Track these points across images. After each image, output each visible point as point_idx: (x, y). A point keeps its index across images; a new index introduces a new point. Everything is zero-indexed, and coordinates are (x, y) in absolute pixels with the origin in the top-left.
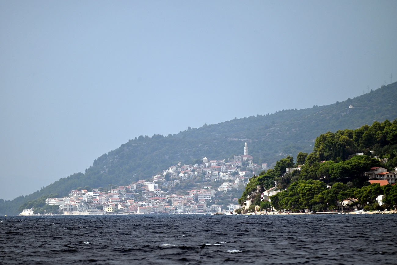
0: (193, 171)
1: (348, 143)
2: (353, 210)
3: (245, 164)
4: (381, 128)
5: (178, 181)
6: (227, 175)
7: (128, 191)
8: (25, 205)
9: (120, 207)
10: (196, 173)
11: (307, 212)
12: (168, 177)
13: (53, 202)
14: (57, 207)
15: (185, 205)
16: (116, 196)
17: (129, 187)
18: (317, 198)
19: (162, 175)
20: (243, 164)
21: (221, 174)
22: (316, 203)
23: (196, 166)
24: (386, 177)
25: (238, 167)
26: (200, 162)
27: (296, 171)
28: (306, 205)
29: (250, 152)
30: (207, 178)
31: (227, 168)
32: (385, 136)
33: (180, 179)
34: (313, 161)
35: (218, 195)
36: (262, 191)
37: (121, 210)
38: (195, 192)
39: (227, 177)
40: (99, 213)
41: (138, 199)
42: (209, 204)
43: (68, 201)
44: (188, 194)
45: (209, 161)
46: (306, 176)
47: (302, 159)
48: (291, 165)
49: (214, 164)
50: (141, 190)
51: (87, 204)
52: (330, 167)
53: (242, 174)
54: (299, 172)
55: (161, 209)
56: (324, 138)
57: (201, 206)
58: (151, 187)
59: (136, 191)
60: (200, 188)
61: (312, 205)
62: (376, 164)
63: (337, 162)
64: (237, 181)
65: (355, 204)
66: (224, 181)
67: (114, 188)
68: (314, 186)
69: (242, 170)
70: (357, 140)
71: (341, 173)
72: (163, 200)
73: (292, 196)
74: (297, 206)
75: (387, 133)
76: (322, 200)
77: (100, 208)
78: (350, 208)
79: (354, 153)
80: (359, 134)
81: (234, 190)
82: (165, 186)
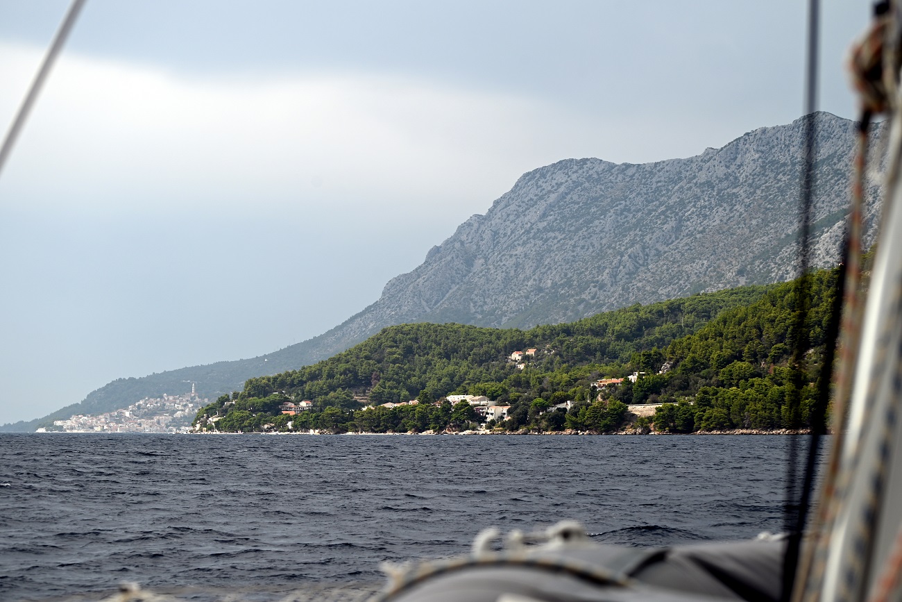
0: (157, 403)
1: (267, 385)
2: (271, 431)
3: (193, 398)
4: (290, 375)
5: (146, 410)
6: (180, 406)
7: (111, 416)
8: (40, 425)
9: (105, 427)
10: (159, 405)
11: (240, 432)
12: (139, 407)
13: (59, 423)
14: (62, 427)
15: (151, 427)
16: (103, 420)
17: (112, 413)
18: (246, 423)
19: (135, 405)
20: (191, 399)
21: (176, 405)
22: (246, 426)
23: (159, 399)
24: (293, 409)
25: (187, 401)
26: (162, 397)
27: (232, 404)
28: (239, 427)
29: (196, 391)
30: (166, 408)
31: (180, 402)
32: (293, 381)
33: (147, 408)
34: (243, 397)
35: (174, 420)
36: (208, 417)
37: (106, 430)
38: (158, 417)
39: (180, 408)
40: (91, 431)
41: (118, 422)
42: (167, 427)
43: (69, 423)
44: (153, 419)
45: (168, 396)
46: (238, 408)
47: (236, 396)
48: (228, 400)
49: (171, 398)
50: (121, 415)
51: (83, 425)
52: (255, 401)
53: (191, 405)
54: (234, 405)
55: (134, 429)
56: (251, 382)
57: (161, 427)
58: (127, 414)
59: (117, 416)
60: (161, 415)
61: (243, 427)
62: (288, 400)
63: (260, 398)
64: (187, 411)
65: (273, 427)
66: (178, 410)
67: (102, 414)
68: (245, 414)
69: (191, 403)
70: (273, 384)
71: (263, 406)
72: (136, 423)
73: (229, 421)
74: (232, 428)
75: (294, 379)
76: (250, 425)
77: (92, 428)
78: (269, 430)
79: (271, 392)
80: (275, 379)
81: (185, 417)
82: (137, 413)
